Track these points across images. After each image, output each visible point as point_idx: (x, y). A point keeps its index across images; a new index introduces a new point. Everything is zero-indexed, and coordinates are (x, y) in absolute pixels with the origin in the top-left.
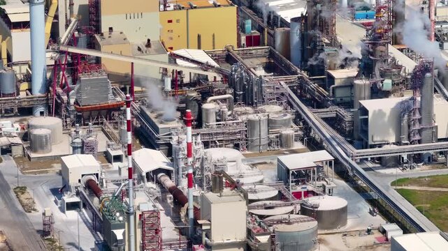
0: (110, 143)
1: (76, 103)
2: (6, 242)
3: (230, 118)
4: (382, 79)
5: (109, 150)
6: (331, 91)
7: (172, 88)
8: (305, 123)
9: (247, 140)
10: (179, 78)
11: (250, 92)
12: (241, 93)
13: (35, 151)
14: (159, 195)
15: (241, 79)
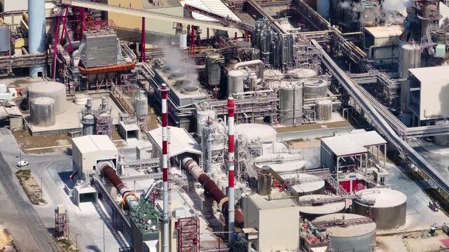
0: (123, 115)
1: (81, 64)
2: (13, 244)
3: (260, 86)
4: (435, 44)
5: (122, 123)
6: (370, 53)
7: (188, 45)
8: (342, 90)
9: (278, 112)
10: (195, 34)
11: (278, 53)
12: (268, 53)
13: (36, 123)
14: (186, 183)
15: (268, 37)
